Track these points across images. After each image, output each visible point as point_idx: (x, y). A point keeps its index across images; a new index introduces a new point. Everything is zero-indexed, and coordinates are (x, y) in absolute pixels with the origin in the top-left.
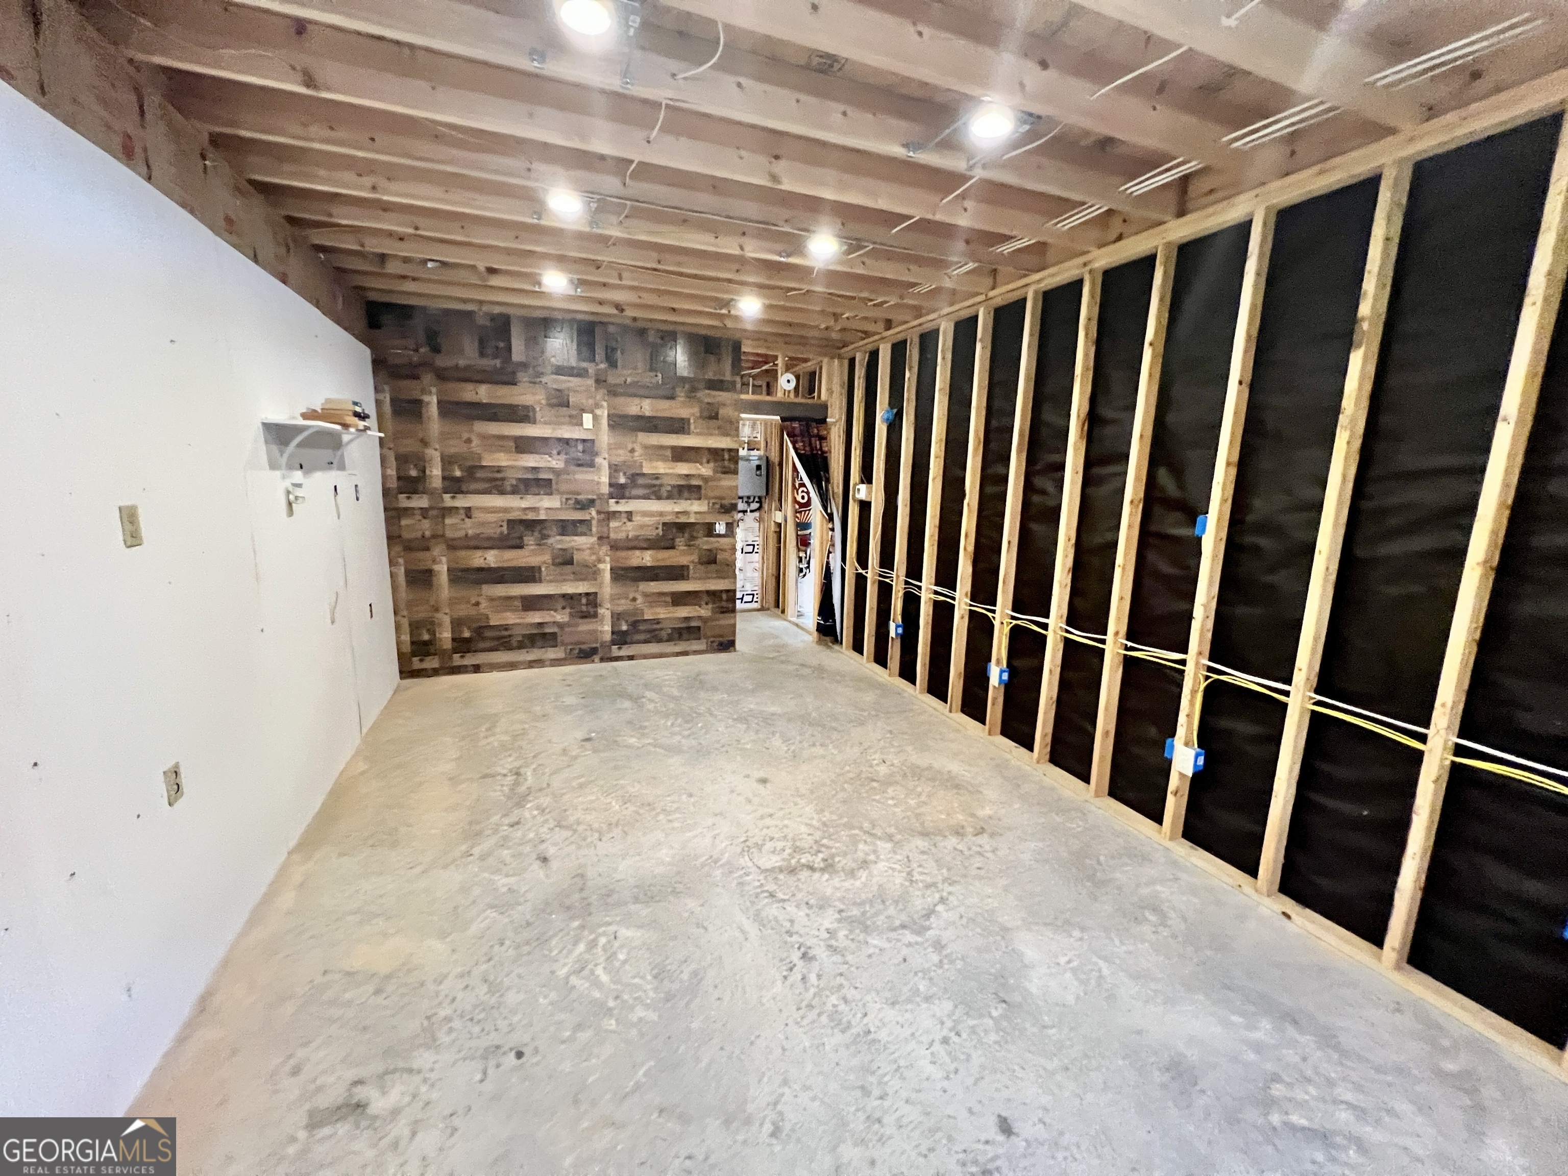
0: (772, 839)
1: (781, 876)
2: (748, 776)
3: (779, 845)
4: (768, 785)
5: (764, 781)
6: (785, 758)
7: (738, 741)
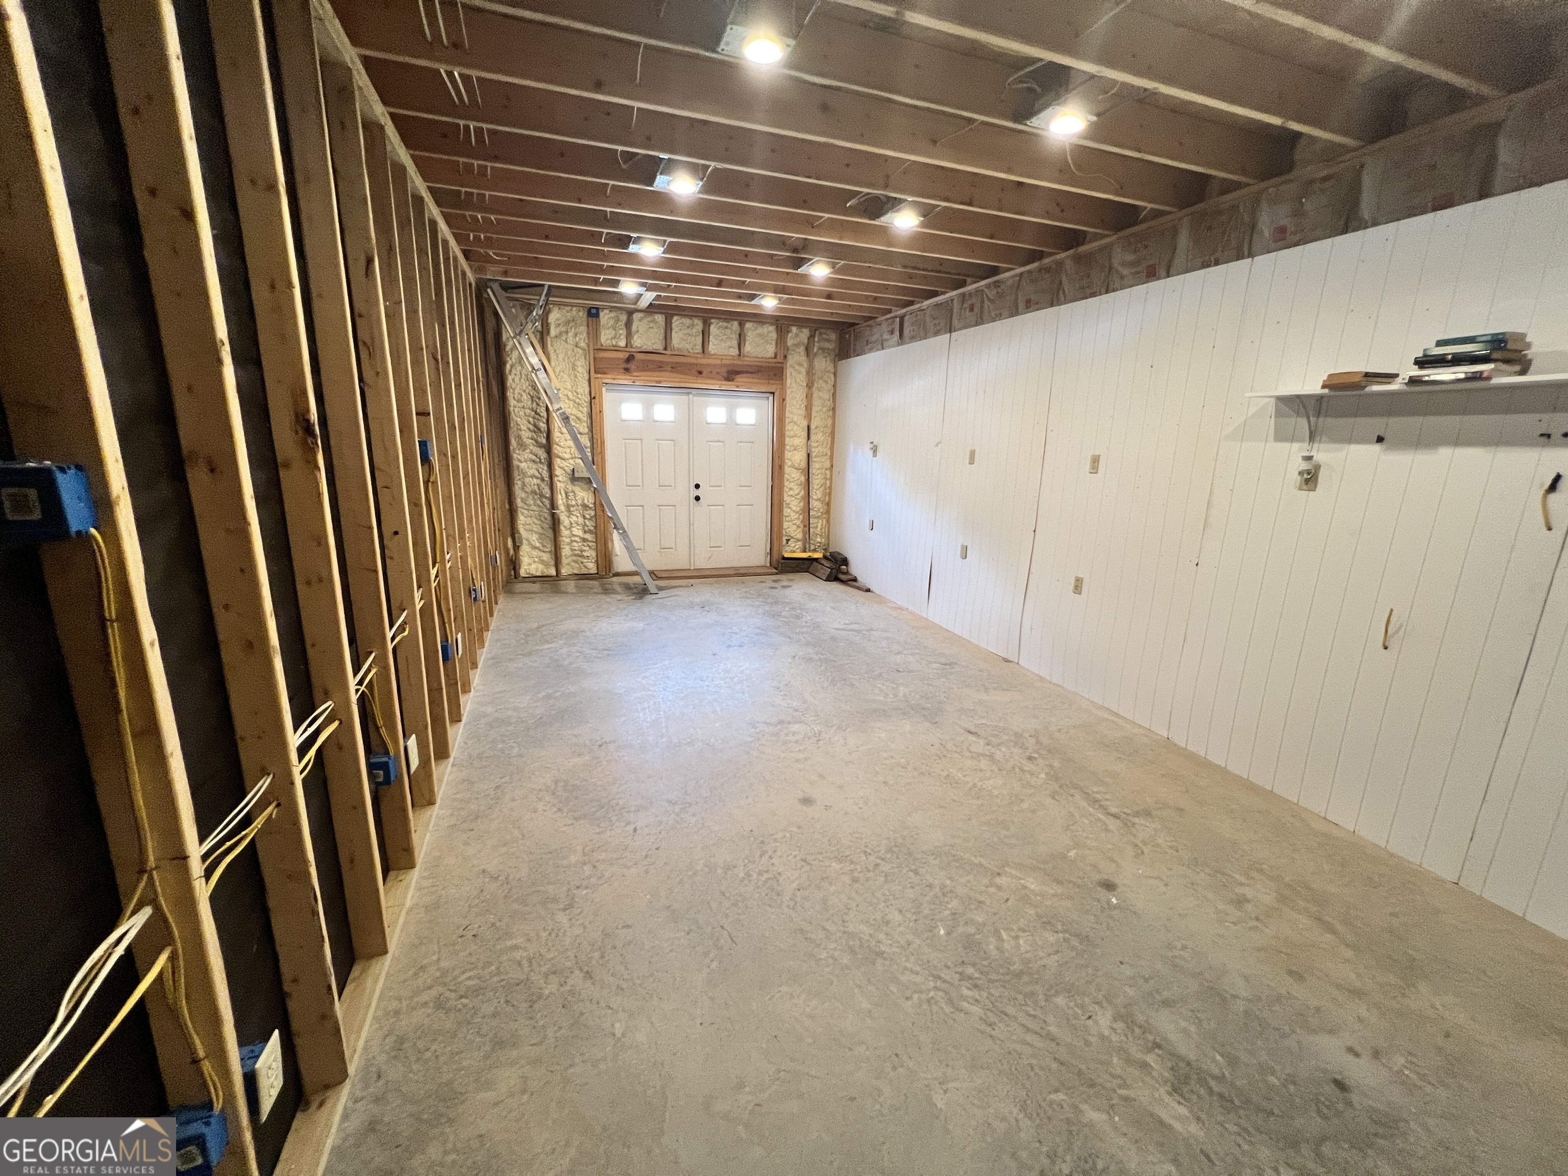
0: (796, 742)
1: (789, 719)
2: (827, 808)
3: (790, 738)
4: (801, 795)
5: (807, 801)
6: (775, 840)
7: (855, 880)
